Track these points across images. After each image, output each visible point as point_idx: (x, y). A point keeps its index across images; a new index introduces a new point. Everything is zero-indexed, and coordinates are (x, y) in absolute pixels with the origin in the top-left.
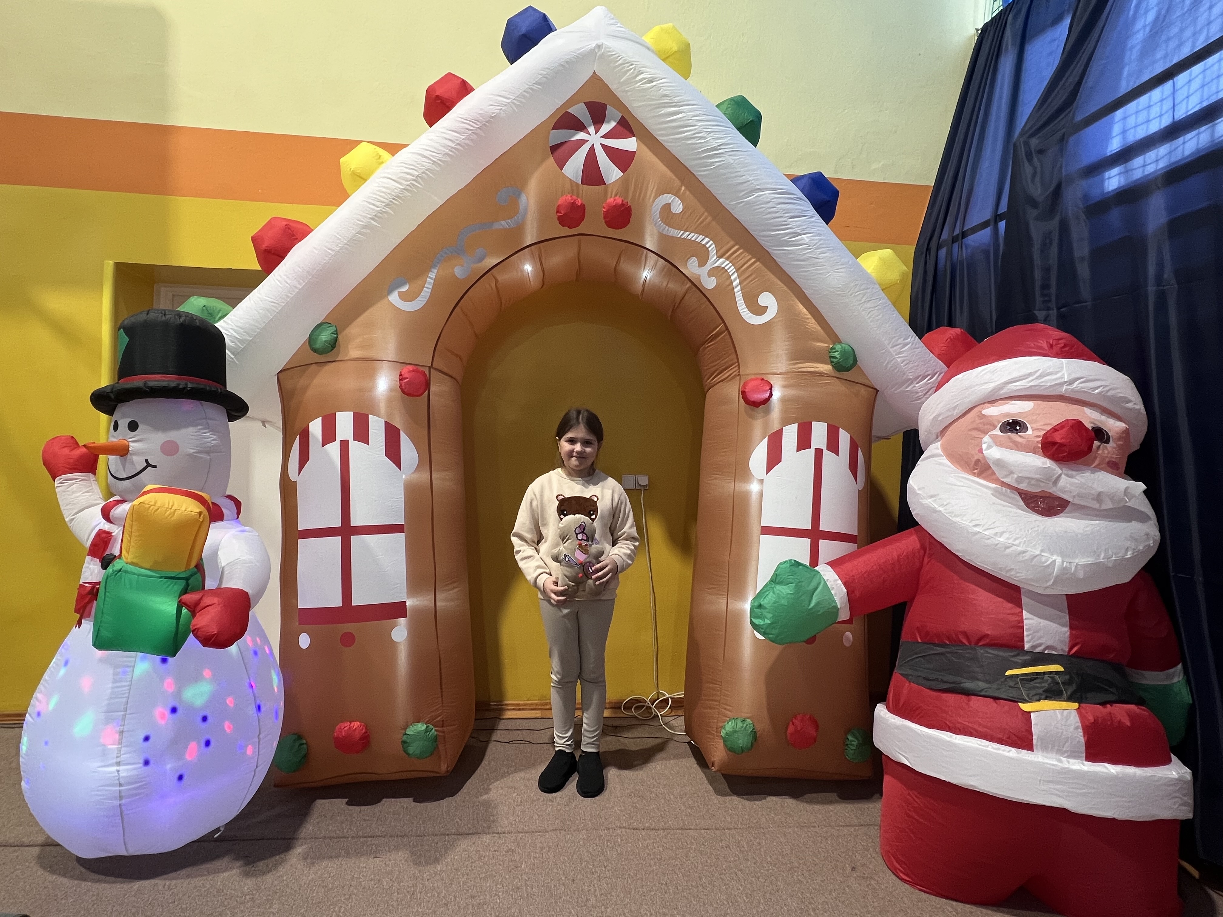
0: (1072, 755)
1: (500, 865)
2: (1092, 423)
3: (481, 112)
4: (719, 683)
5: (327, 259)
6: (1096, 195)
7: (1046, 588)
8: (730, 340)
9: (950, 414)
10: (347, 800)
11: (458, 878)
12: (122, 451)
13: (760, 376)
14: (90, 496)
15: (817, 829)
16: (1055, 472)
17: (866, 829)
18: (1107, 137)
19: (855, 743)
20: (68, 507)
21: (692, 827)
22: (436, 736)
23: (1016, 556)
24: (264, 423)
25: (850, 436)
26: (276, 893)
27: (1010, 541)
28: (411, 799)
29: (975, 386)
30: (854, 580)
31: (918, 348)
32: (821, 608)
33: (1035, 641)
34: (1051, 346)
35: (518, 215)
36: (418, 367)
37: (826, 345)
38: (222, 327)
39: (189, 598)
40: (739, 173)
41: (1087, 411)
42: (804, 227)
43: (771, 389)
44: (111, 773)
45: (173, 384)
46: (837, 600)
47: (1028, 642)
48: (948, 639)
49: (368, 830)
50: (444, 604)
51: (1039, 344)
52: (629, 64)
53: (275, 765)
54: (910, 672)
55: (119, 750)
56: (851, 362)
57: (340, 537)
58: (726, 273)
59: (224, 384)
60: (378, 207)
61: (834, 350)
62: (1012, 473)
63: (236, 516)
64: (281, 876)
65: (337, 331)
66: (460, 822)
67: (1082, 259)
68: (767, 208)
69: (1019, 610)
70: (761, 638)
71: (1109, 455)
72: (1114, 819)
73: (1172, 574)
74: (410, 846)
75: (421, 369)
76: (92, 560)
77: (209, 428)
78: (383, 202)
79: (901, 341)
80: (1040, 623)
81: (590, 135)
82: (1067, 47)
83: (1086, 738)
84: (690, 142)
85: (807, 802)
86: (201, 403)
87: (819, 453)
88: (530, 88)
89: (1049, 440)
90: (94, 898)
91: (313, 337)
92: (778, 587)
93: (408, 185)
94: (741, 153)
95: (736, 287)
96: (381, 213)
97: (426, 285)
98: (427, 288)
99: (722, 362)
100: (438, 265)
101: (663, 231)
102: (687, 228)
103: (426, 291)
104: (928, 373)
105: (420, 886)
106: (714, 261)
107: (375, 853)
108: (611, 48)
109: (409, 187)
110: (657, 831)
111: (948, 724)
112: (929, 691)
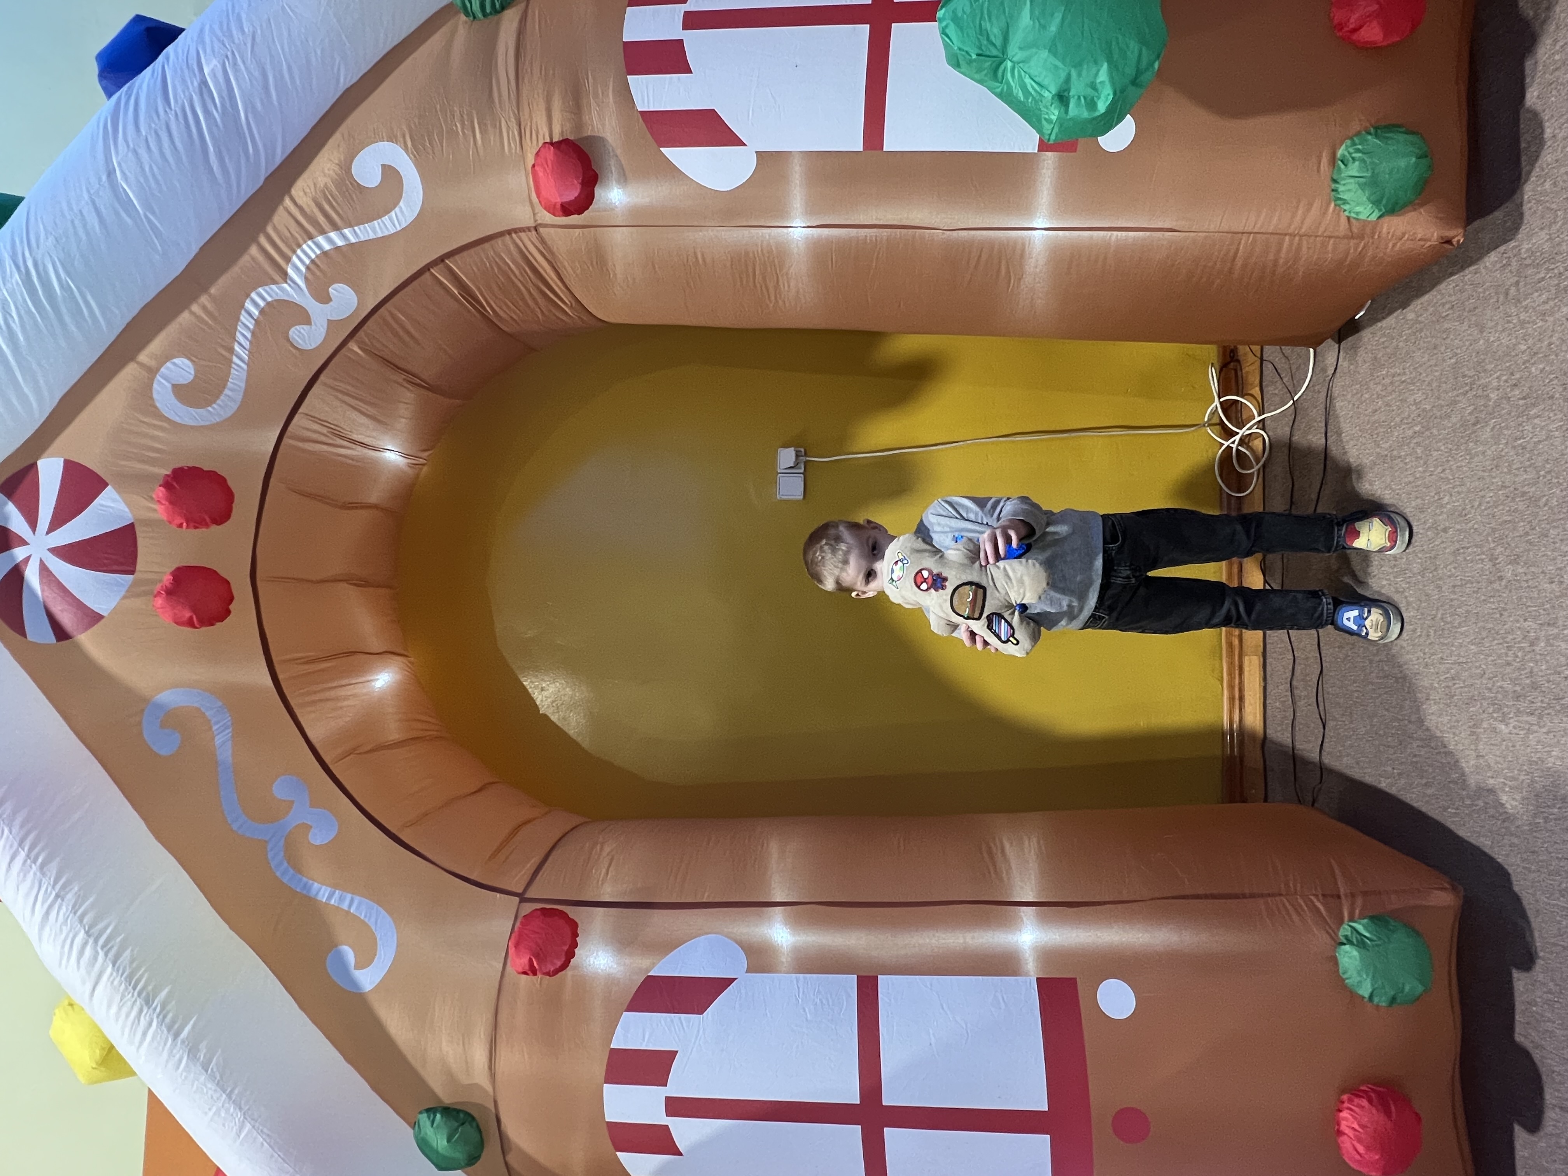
8: (466, 254)
22: (1370, 919)
28: (1516, 975)
35: (203, 710)
37: (461, 27)
40: (76, 222)
42: (186, 71)
43: (552, 144)
57: (885, 1129)
58: (319, 261)
60: (150, 1024)
65: (428, 1110)
68: (150, 157)
75: (519, 923)
78: (141, 1011)
81: (30, 556)
87: (693, 21)
91: (443, 1160)
93: (106, 955)
94: (32, 219)
95: (344, 237)
96: (165, 1017)
97: (345, 906)
98: (350, 906)
99: (517, 272)
100: (305, 879)
101: (234, 401)
102: (223, 346)
103: (358, 908)
106: (294, 289)
109: (111, 955)
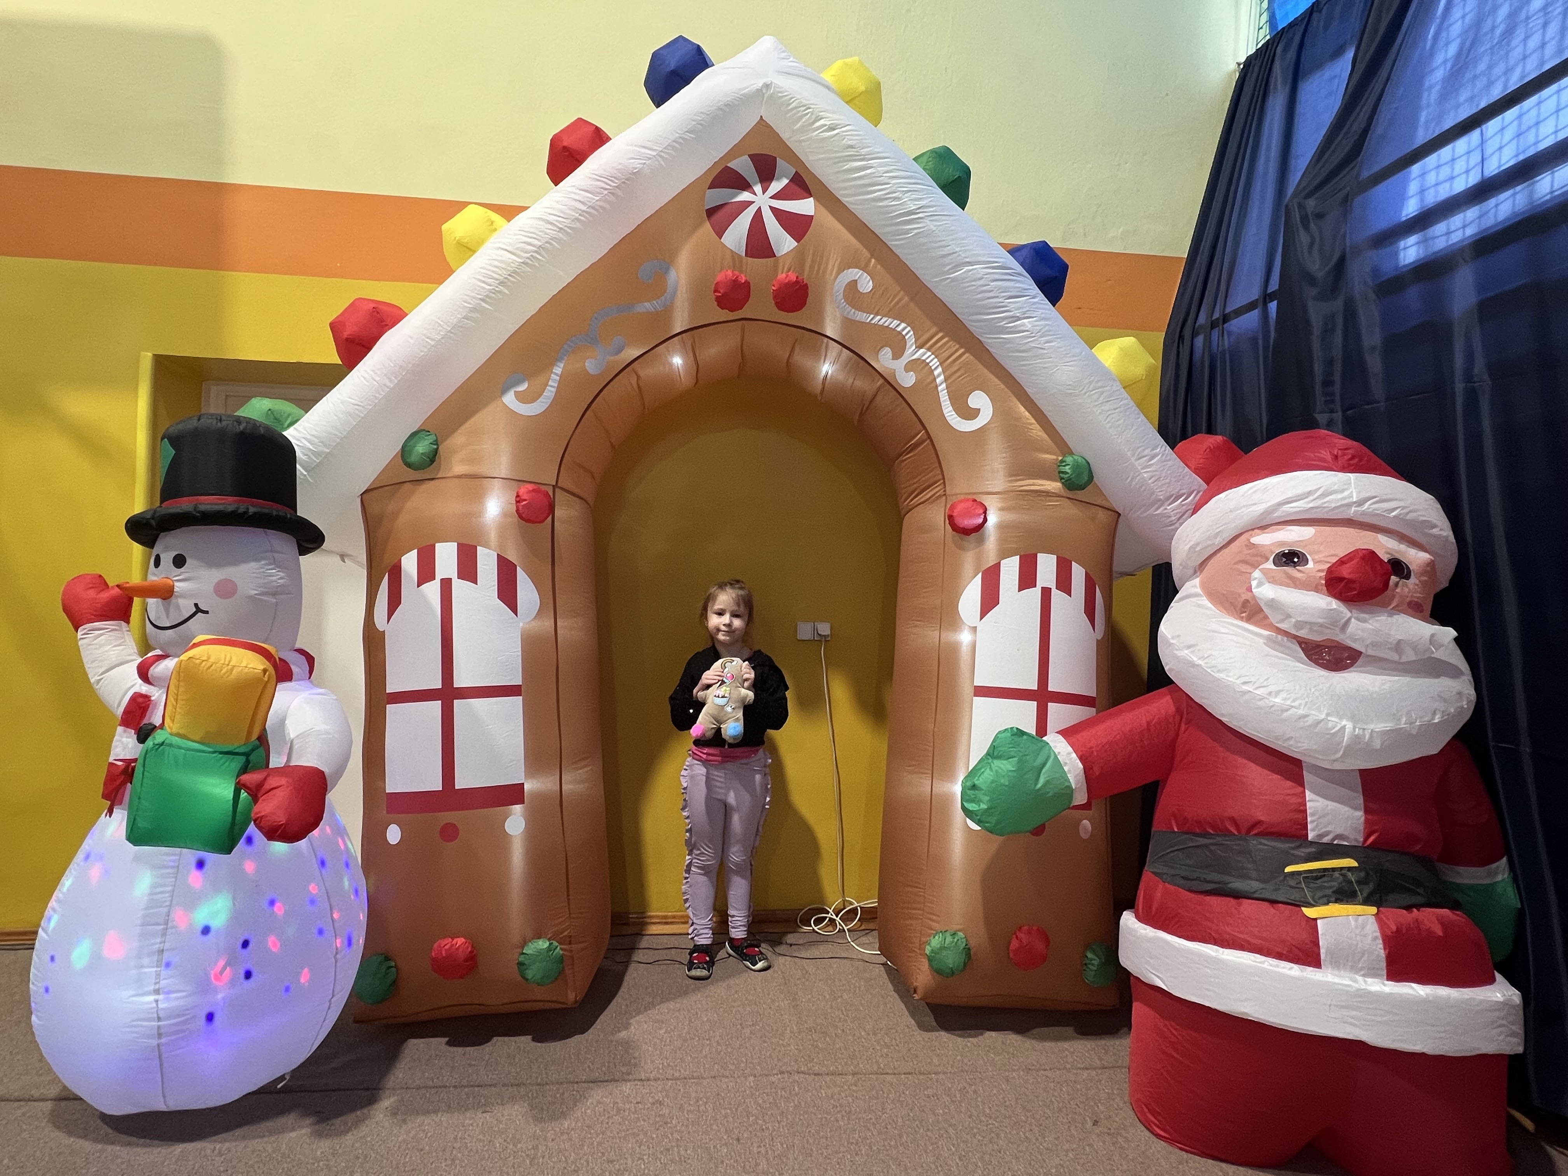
0: (1371, 972)
1: (644, 1120)
2: (1389, 553)
3: (620, 167)
4: (921, 886)
5: (426, 350)
6: (1388, 269)
7: (1335, 761)
8: (933, 451)
9: (1210, 542)
10: (447, 1039)
11: (591, 1138)
12: (166, 593)
13: (970, 497)
14: (122, 650)
15: (1049, 1074)
16: (1344, 615)
17: (1112, 1072)
18: (1402, 197)
19: (1096, 962)
20: (95, 664)
21: (888, 1071)
22: (562, 956)
23: (1295, 721)
24: (343, 557)
25: (1086, 573)
26: (358, 1158)
27: (1288, 703)
28: (529, 1037)
29: (1241, 508)
30: (1092, 752)
31: (1169, 460)
32: (1050, 788)
33: (1322, 828)
34: (1336, 457)
35: (665, 295)
36: (540, 486)
37: (1054, 457)
38: (291, 436)
39: (250, 778)
40: (944, 242)
41: (1382, 538)
42: (1025, 310)
43: (985, 513)
44: (150, 1003)
45: (230, 508)
46: (1071, 778)
47: (1313, 830)
48: (1213, 827)
49: (475, 1077)
50: (571, 787)
51: (1322, 456)
53: (355, 994)
54: (1165, 870)
55: (158, 975)
56: (1086, 478)
57: (439, 702)
58: (927, 368)
59: (294, 508)
60: (489, 285)
61: (1064, 464)
62: (1289, 616)
63: (308, 675)
64: (364, 1137)
65: (436, 440)
66: (592, 1067)
67: (1373, 349)
68: (979, 286)
69: (1300, 789)
70: (976, 827)
71: (1410, 594)
72: (1423, 1055)
73: (1492, 744)
74: (529, 1097)
75: (543, 488)
76: (125, 731)
77: (274, 563)
78: (497, 279)
79: (1147, 451)
80: (1327, 806)
81: (756, 195)
82: (1350, 86)
83: (1387, 951)
84: (881, 204)
85: (1034, 1038)
86: (265, 532)
87: (1046, 593)
88: (681, 137)
89: (1336, 575)
90: (124, 1166)
91: (407, 449)
92: (996, 762)
93: (528, 258)
95: (941, 384)
96: (493, 293)
97: (550, 383)
98: (551, 386)
99: (924, 479)
100: (565, 358)
101: (848, 315)
102: (878, 310)
103: (549, 390)
104: (1182, 491)
105: (542, 1148)
106: (912, 352)
107: (484, 1106)
108: (782, 88)
109: (528, 261)
110: (844, 1076)
111: (1214, 935)
112: (1188, 893)
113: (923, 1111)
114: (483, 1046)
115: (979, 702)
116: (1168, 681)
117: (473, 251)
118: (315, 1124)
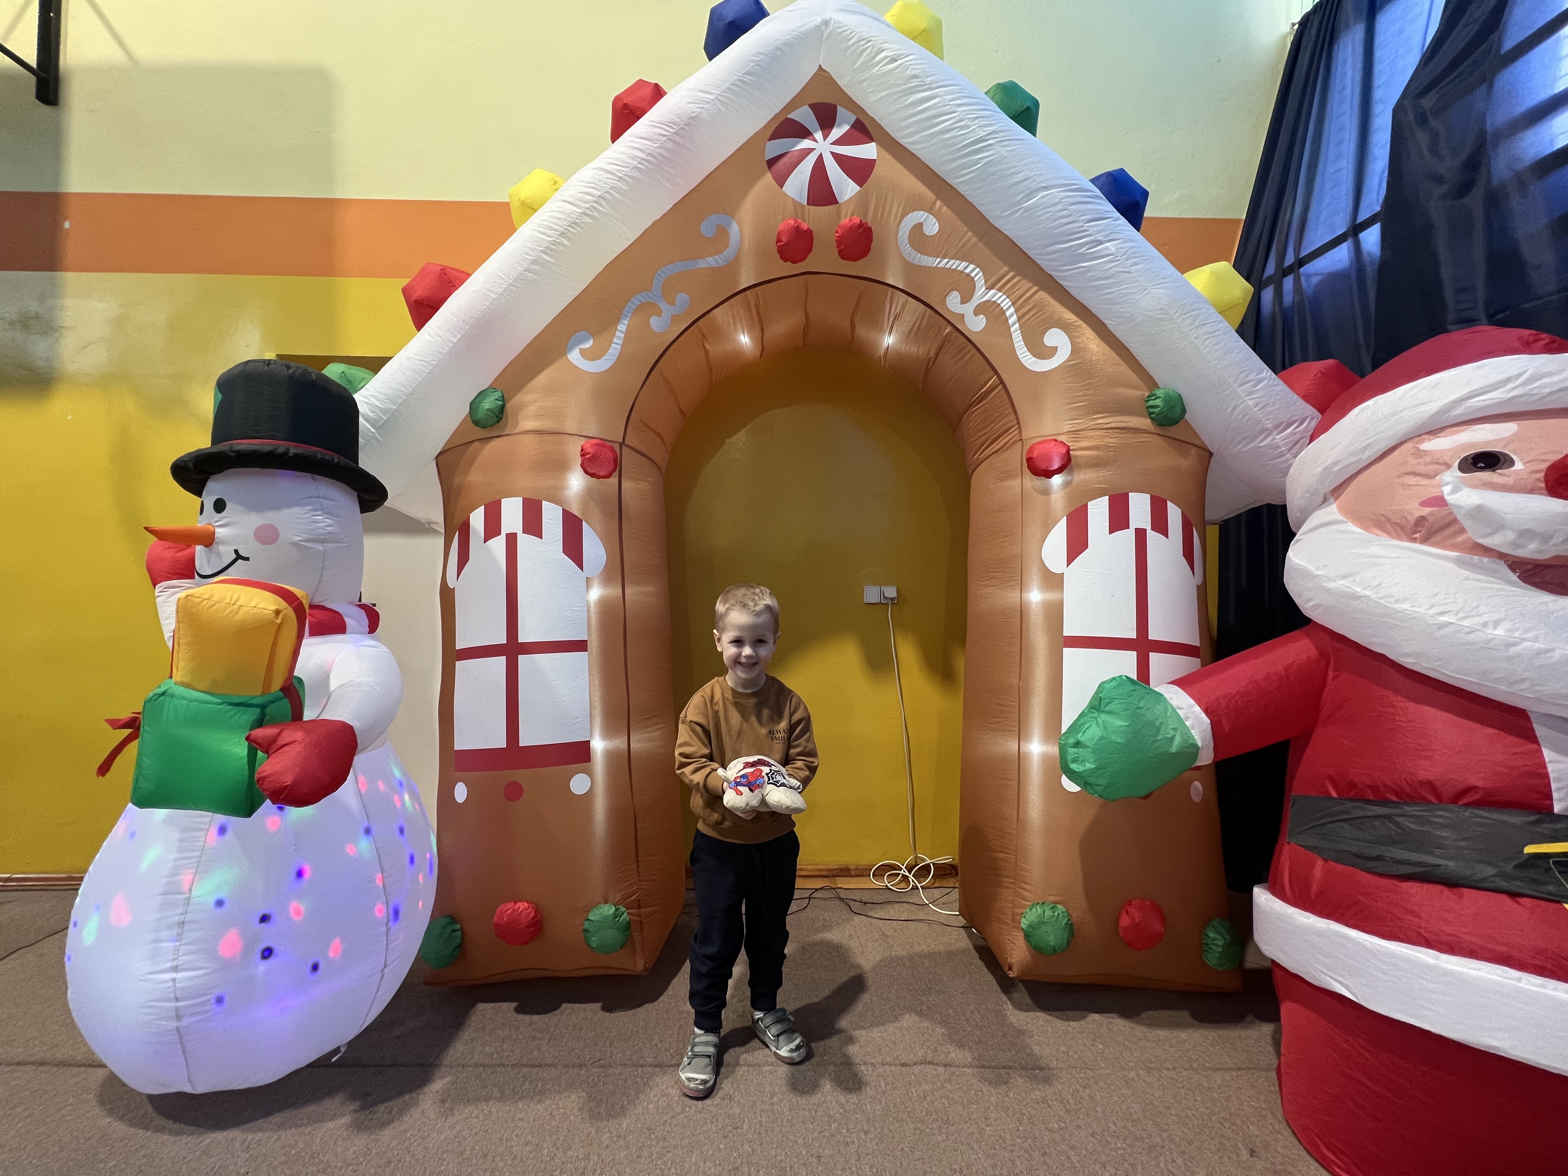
3: (676, 112)
4: (1009, 852)
5: (488, 304)
8: (1005, 397)
9: (1354, 459)
10: (515, 1004)
12: (209, 540)
13: (1049, 438)
15: (1173, 1074)
19: (1219, 943)
22: (629, 923)
25: (1183, 513)
27: (1517, 634)
28: (599, 1005)
29: (1402, 411)
30: (1219, 704)
31: (1276, 386)
32: (1172, 747)
35: (727, 249)
36: (606, 442)
37: (1141, 392)
38: (358, 397)
40: (1017, 168)
43: (1068, 452)
44: (166, 981)
45: (268, 448)
46: (1195, 734)
47: (1561, 800)
48: (1396, 793)
49: (536, 1053)
50: (640, 746)
52: (865, 42)
53: (423, 959)
54: (1323, 843)
55: (177, 950)
56: (1178, 411)
57: (504, 657)
58: (998, 309)
60: (549, 236)
61: (1152, 398)
63: (367, 630)
64: (405, 1131)
65: (503, 396)
66: (659, 1046)
68: (1056, 212)
69: (1535, 746)
75: (610, 444)
77: (324, 509)
78: (557, 231)
79: (1250, 378)
81: (817, 142)
84: (947, 136)
85: (1145, 1024)
86: (314, 477)
87: (1141, 534)
88: (739, 80)
91: (475, 407)
92: (1104, 717)
93: (587, 208)
94: (1018, 142)
95: (1014, 324)
96: (554, 245)
97: (615, 340)
98: (616, 343)
99: (996, 427)
100: (630, 315)
101: (913, 260)
102: (946, 253)
103: (614, 348)
104: (1294, 418)
105: (594, 1158)
106: (982, 294)
107: (538, 1093)
108: (842, 23)
109: (588, 211)
110: (936, 1067)
111: (1425, 935)
112: (1371, 876)
113: (1033, 1124)
114: (550, 1015)
115: (1069, 653)
116: (1307, 621)
117: (535, 210)
118: (356, 1111)
